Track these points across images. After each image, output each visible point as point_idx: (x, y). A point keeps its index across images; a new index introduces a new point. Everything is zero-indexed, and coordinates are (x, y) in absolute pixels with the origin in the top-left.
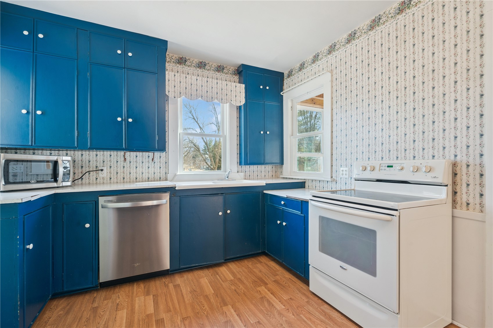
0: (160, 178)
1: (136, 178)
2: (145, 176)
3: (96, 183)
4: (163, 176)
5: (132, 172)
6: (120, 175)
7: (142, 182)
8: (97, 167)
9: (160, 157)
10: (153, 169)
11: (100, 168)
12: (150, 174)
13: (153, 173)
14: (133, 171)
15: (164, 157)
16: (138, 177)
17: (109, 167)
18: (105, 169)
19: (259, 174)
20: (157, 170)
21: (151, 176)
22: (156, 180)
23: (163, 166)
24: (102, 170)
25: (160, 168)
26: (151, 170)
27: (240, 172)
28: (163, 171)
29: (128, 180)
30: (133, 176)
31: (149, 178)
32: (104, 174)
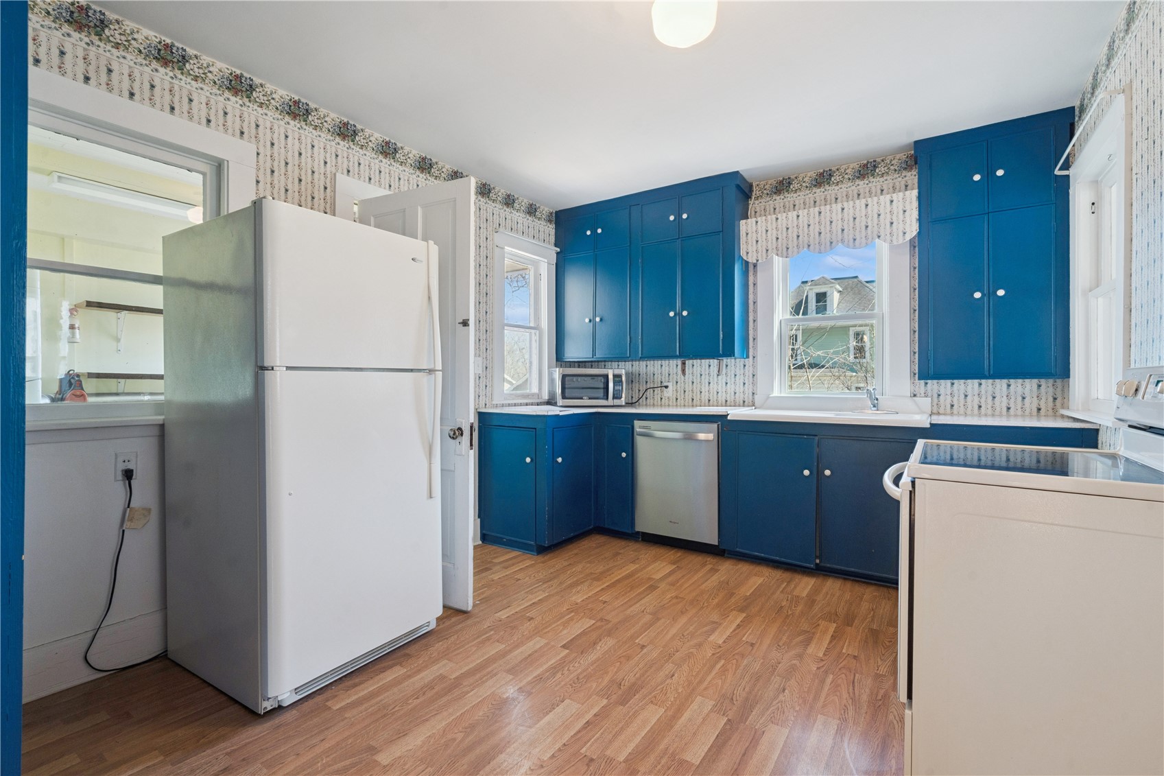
0: (744, 402)
1: (709, 400)
2: (722, 398)
3: (661, 405)
4: (748, 399)
5: (703, 390)
6: (689, 396)
7: (717, 406)
8: (661, 382)
9: (745, 366)
10: (733, 386)
11: (665, 384)
12: (728, 395)
13: (733, 393)
14: (705, 389)
15: (751, 367)
16: (711, 399)
17: (675, 383)
18: (670, 385)
19: (986, 404)
20: (740, 389)
21: (730, 398)
22: (737, 404)
23: (748, 381)
24: (666, 387)
25: (744, 384)
26: (731, 388)
27: (923, 395)
28: (749, 391)
29: (698, 403)
30: (705, 397)
31: (726, 401)
32: (669, 393)
